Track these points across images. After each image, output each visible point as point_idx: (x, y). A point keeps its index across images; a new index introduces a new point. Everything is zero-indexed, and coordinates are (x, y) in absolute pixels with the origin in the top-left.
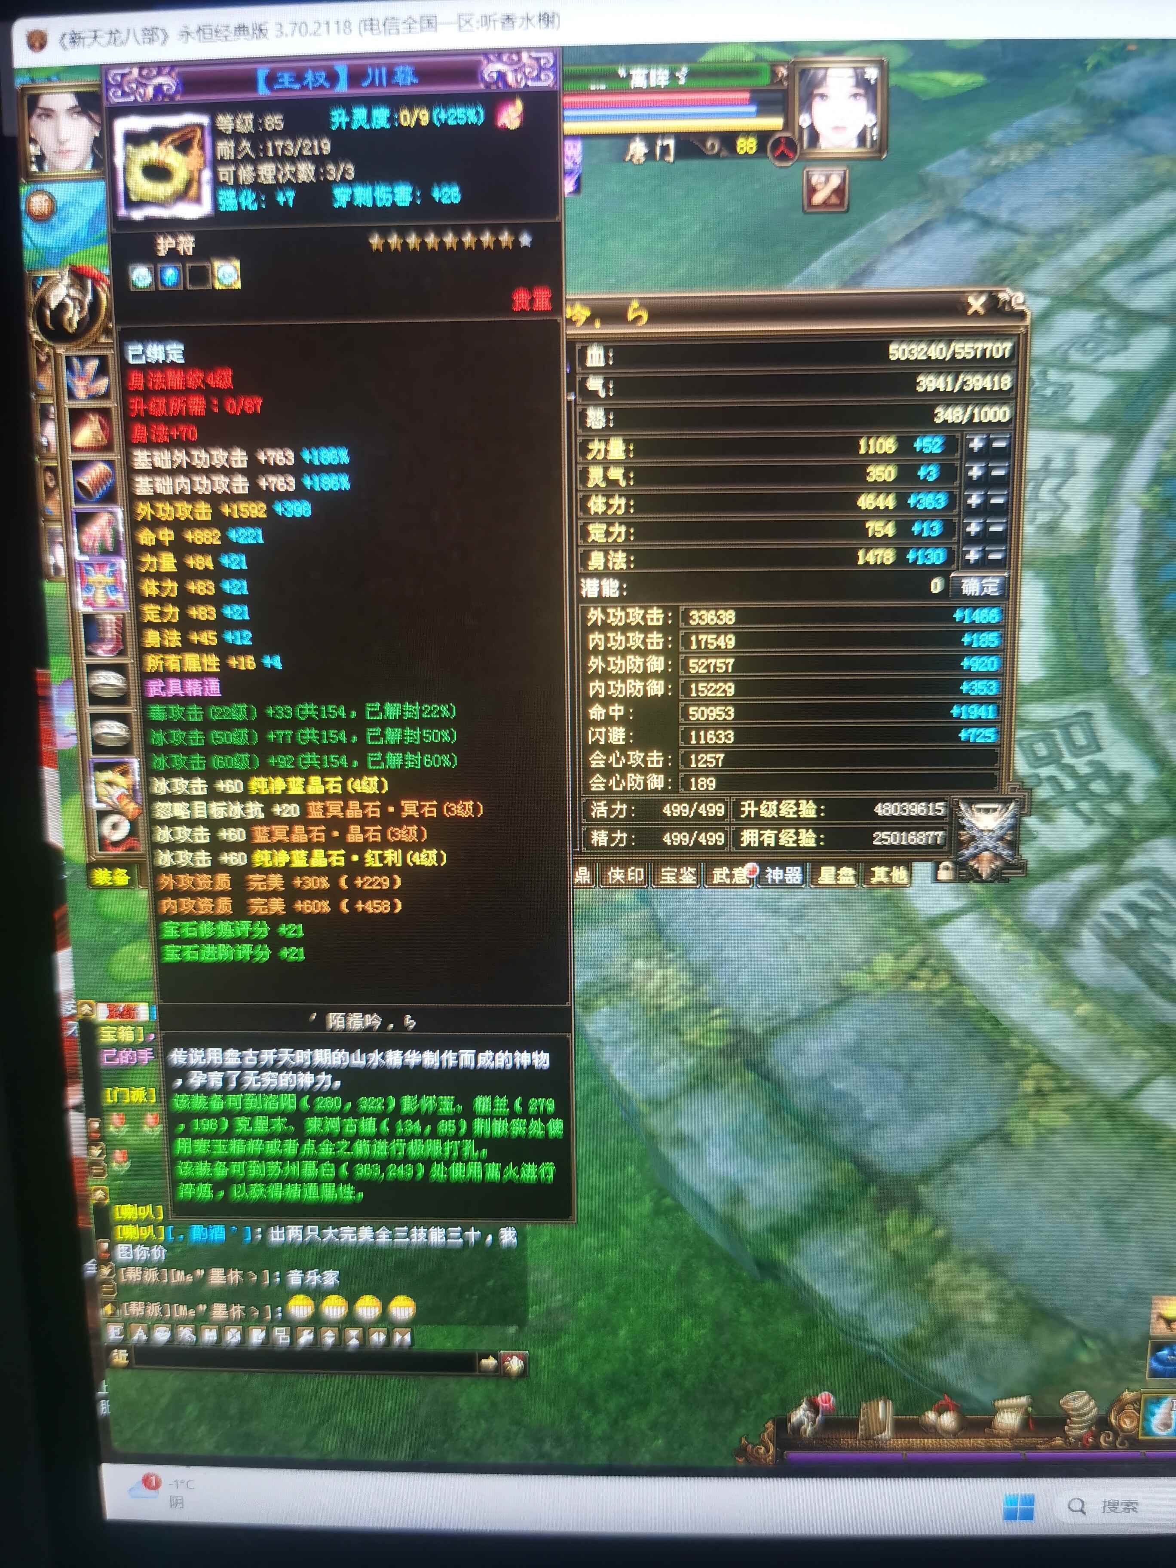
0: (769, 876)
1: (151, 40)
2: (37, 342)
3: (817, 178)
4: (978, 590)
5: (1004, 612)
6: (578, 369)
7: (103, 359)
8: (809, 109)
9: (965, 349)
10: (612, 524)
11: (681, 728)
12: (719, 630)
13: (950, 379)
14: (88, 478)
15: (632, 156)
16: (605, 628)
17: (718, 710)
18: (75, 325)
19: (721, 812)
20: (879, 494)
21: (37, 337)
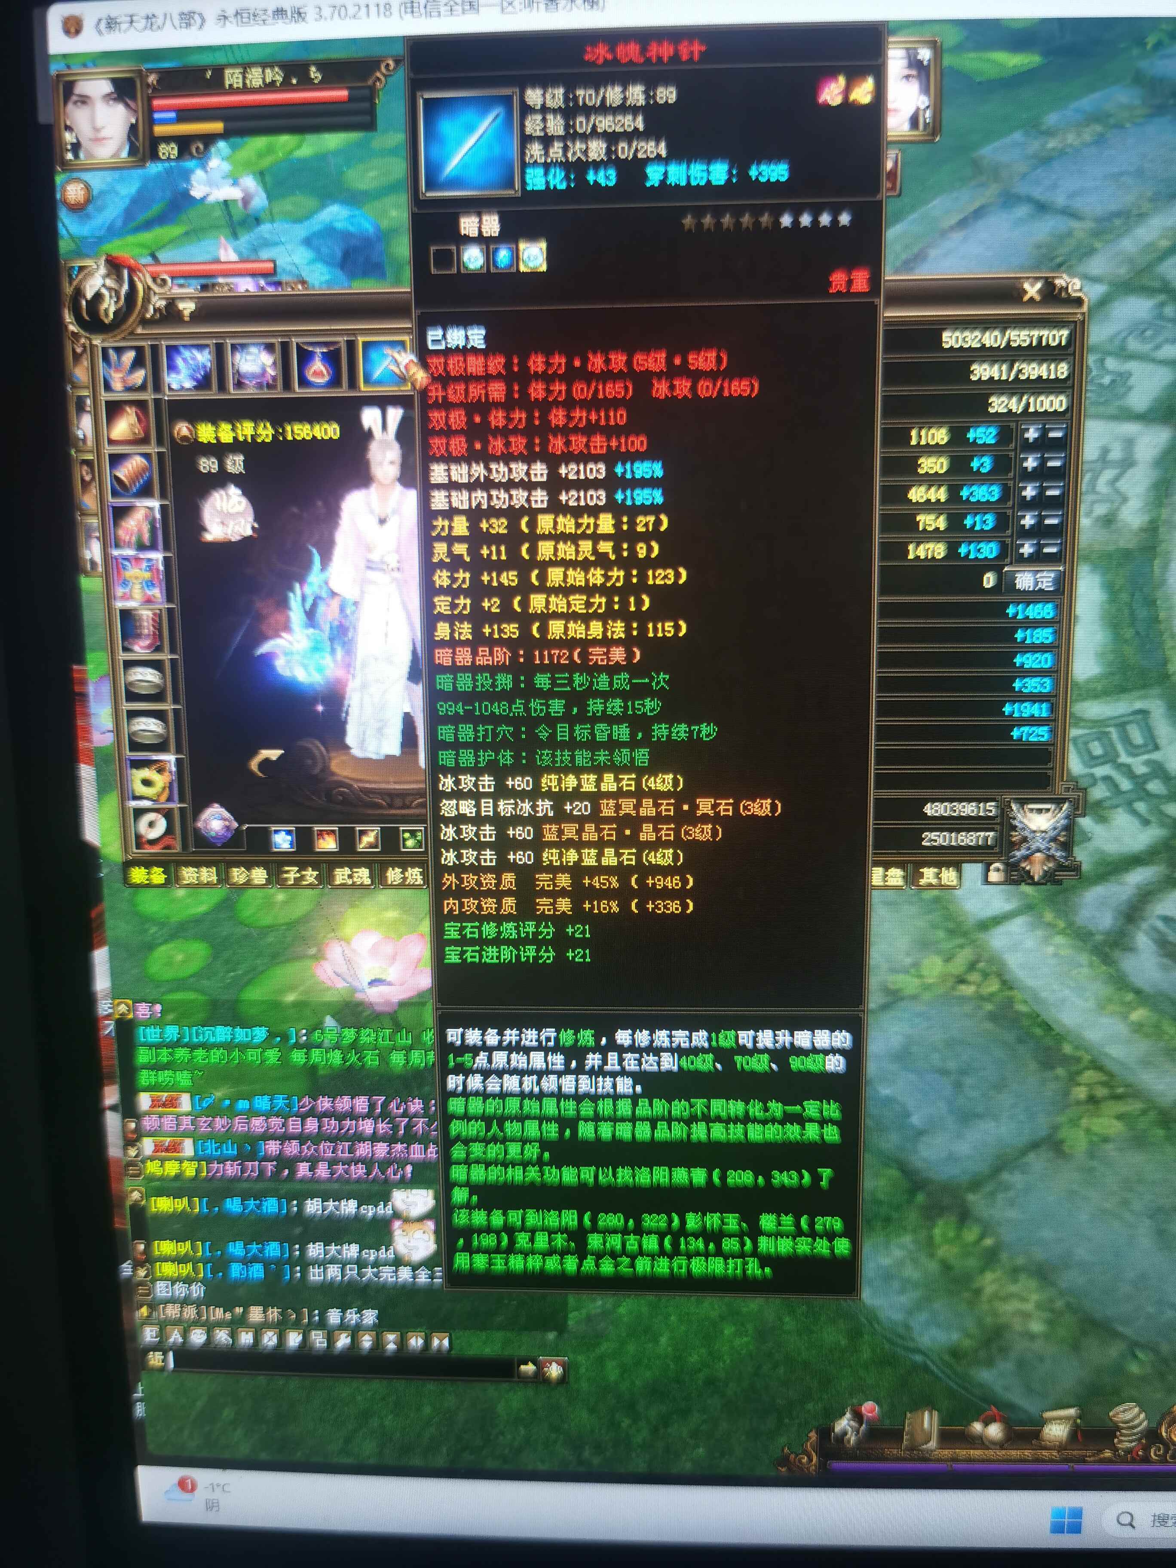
1: (188, 25)
2: (73, 333)
4: (1032, 585)
5: (1058, 608)
7: (139, 350)
9: (1020, 337)
13: (1004, 367)
14: (124, 472)
18: (111, 316)
20: (930, 486)
21: (72, 328)
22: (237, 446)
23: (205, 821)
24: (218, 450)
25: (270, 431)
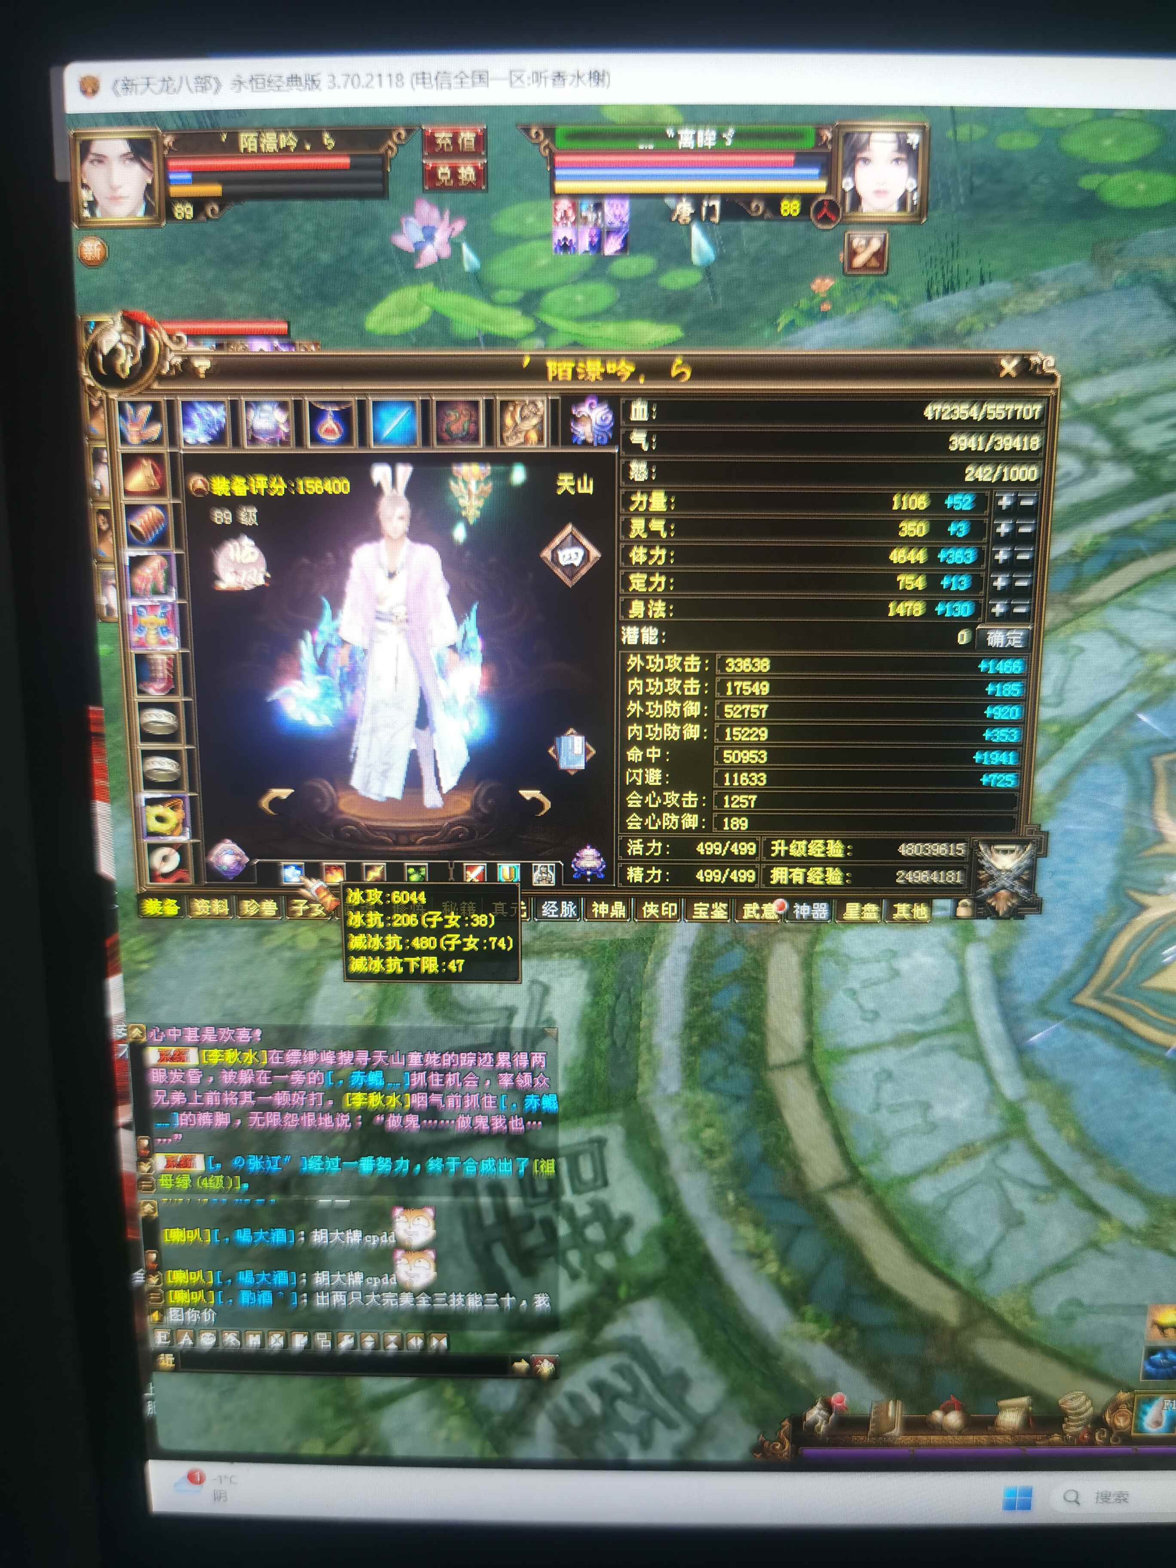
0: (797, 912)
1: (204, 89)
2: (90, 387)
3: (858, 241)
4: (1002, 642)
5: (1027, 664)
6: (622, 423)
7: (155, 405)
8: (853, 174)
9: (996, 411)
10: (653, 574)
11: (716, 770)
12: (754, 677)
13: (981, 439)
14: (139, 522)
15: (678, 216)
16: (644, 674)
17: (752, 753)
18: (128, 371)
19: (753, 851)
20: (911, 548)
21: (90, 382)
22: (250, 499)
23: (217, 856)
24: (232, 503)
25: (283, 486)
